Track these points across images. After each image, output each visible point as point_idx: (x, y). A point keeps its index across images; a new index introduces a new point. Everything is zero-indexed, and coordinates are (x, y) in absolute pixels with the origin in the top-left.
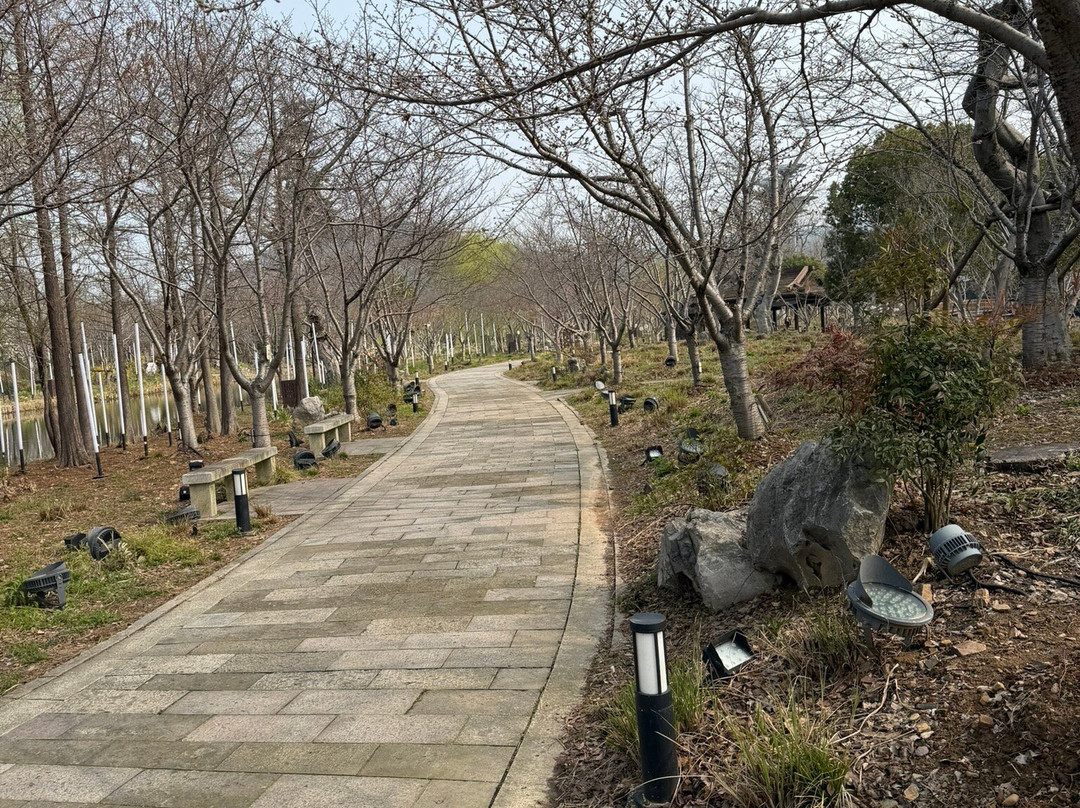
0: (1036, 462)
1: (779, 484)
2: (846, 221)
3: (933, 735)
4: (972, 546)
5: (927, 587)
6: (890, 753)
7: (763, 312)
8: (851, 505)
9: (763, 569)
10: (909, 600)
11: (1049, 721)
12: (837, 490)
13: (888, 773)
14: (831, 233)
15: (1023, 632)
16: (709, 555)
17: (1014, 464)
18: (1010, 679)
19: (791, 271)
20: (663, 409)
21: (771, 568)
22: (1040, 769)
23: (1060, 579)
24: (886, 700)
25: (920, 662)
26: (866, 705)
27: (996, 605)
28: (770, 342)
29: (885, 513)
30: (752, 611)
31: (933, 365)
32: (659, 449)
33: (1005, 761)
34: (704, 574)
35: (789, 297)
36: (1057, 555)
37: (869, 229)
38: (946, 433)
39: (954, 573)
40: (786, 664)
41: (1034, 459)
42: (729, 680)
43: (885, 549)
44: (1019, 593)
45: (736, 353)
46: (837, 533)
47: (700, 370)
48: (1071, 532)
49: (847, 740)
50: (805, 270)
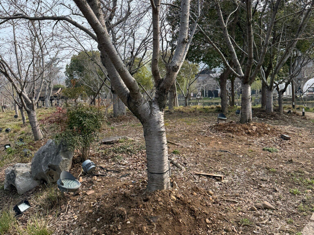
0: (112, 141)
1: (41, 153)
2: (71, 76)
3: (78, 218)
4: (93, 165)
5: (81, 178)
6: (66, 226)
7: (47, 101)
8: (61, 157)
9: (37, 179)
10: (75, 182)
11: (105, 208)
12: (57, 153)
13: (65, 231)
14: (67, 79)
15: (103, 186)
16: (19, 177)
17: (107, 142)
18: (98, 199)
19: (56, 89)
20: (12, 132)
21: (39, 179)
22: (102, 221)
23: (114, 171)
24: (67, 211)
25: (77, 199)
26: (61, 214)
27: (98, 180)
28: (49, 110)
29: (71, 158)
30: (33, 192)
31: (83, 117)
32: (9, 145)
33: (95, 221)
34: (17, 184)
35: (55, 97)
36: (114, 164)
37: (78, 78)
38: (87, 135)
39: (89, 173)
40: (40, 207)
41: (112, 140)
42: (22, 215)
43: (71, 169)
44: (104, 176)
45: (33, 114)
46: (58, 166)
47: (25, 119)
48: (118, 158)
49: (54, 225)
50: (60, 89)
